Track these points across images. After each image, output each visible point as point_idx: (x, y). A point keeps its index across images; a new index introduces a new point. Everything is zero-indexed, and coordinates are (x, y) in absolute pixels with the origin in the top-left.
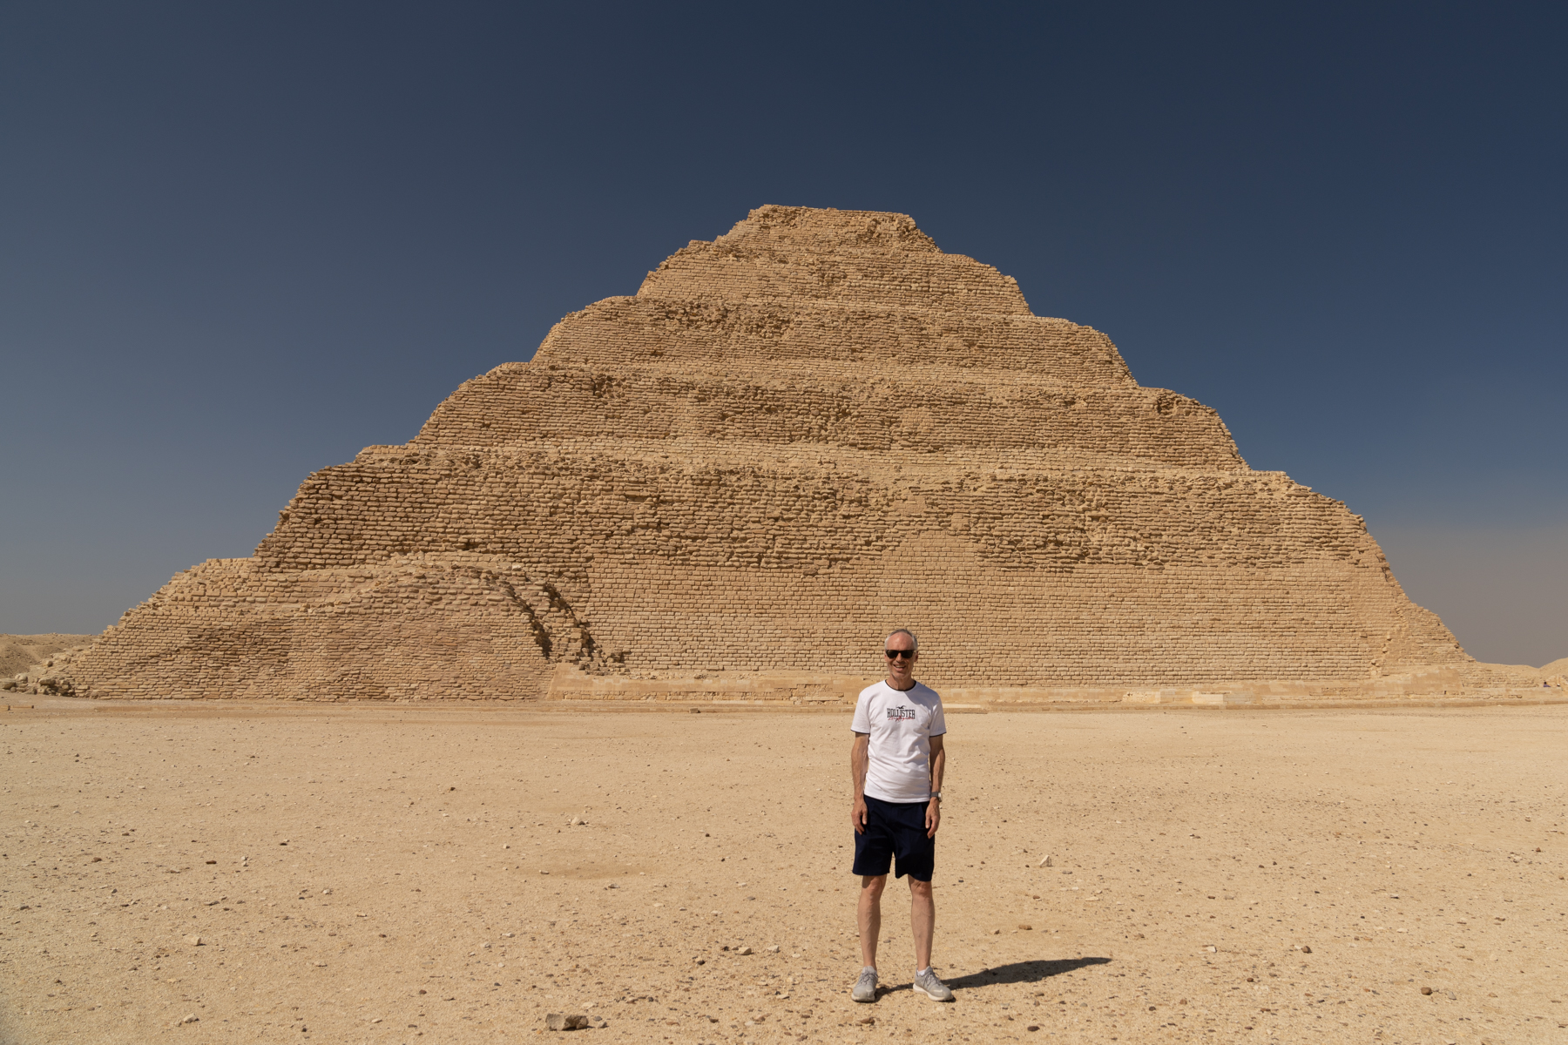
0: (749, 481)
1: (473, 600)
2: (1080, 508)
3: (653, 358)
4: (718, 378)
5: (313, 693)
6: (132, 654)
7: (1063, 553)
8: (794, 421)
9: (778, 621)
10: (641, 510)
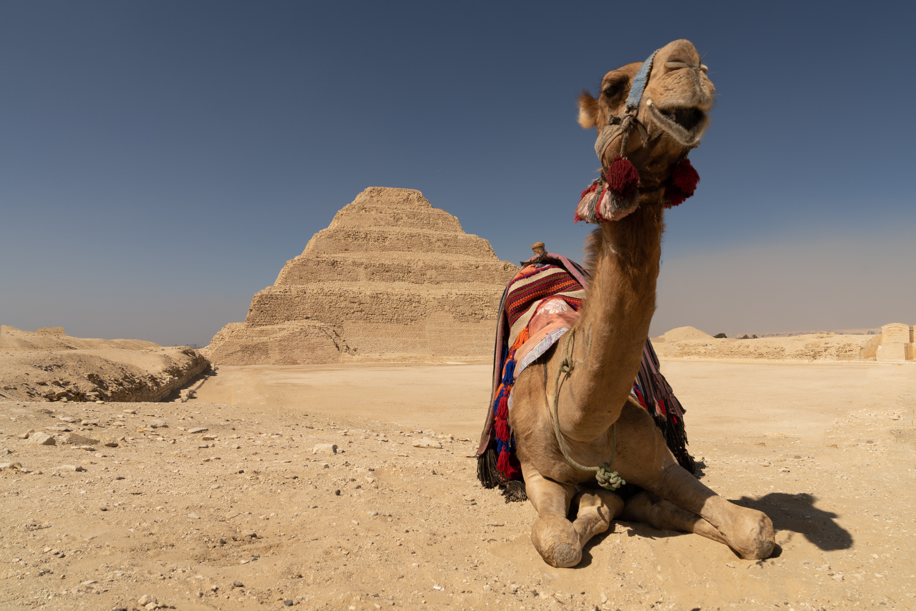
0: (386, 296)
1: (317, 335)
2: (482, 303)
3: (345, 251)
4: (370, 260)
5: (277, 362)
6: (225, 353)
7: (477, 317)
8: (395, 275)
9: (398, 338)
10: (356, 306)
